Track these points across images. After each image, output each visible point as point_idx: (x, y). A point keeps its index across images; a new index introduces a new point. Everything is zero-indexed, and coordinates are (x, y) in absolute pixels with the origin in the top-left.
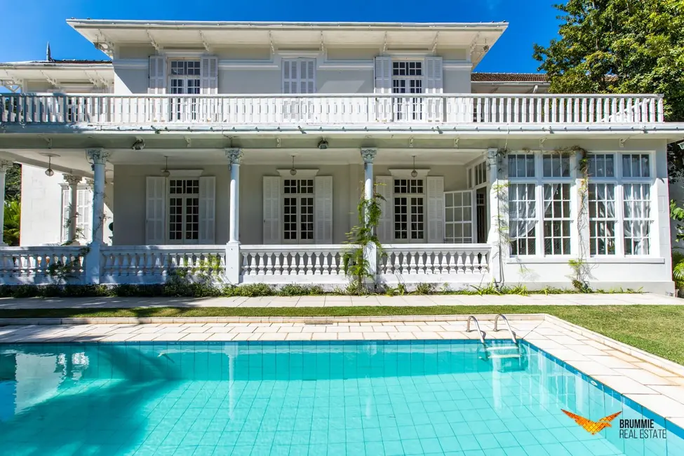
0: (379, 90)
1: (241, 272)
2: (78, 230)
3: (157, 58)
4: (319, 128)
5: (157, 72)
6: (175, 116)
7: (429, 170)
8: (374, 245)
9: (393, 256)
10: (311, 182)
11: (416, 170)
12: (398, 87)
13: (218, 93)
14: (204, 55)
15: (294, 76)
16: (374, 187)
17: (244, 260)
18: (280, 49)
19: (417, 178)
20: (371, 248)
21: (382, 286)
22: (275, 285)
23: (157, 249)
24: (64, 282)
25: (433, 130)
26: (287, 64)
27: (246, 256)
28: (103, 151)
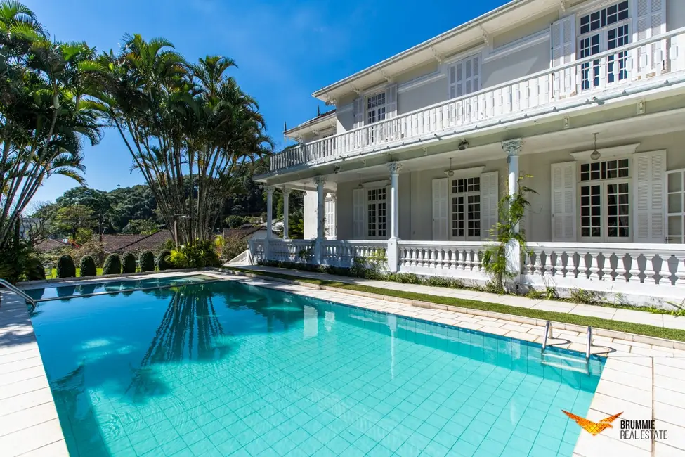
0: (556, 61)
1: (399, 263)
2: (326, 229)
3: (358, 100)
4: (453, 132)
5: (358, 111)
6: (370, 141)
7: (637, 145)
8: (517, 243)
9: (543, 257)
10: (477, 180)
11: (598, 151)
12: (587, 48)
13: (398, 115)
14: (388, 86)
15: (460, 79)
16: (519, 181)
17: (401, 252)
18: (447, 57)
19: (600, 161)
20: (513, 246)
21: (527, 287)
22: (423, 276)
23: (347, 243)
24: (306, 262)
25: (588, 102)
26: (453, 69)
27: (403, 250)
28: (321, 177)
